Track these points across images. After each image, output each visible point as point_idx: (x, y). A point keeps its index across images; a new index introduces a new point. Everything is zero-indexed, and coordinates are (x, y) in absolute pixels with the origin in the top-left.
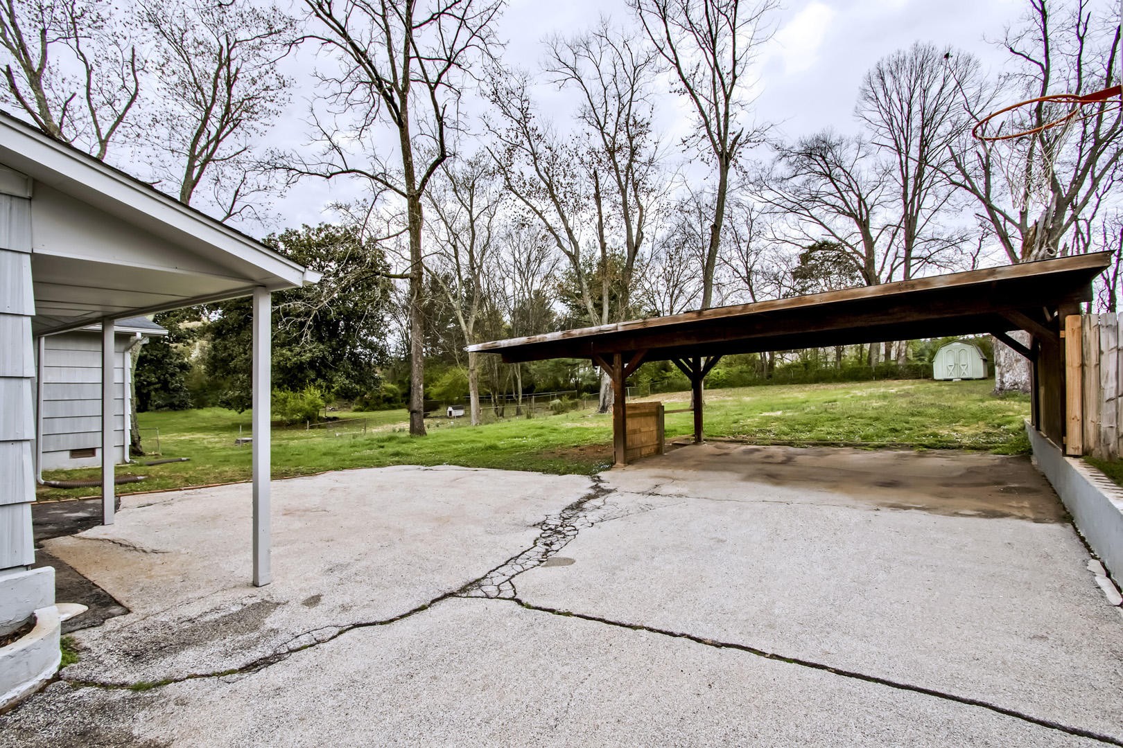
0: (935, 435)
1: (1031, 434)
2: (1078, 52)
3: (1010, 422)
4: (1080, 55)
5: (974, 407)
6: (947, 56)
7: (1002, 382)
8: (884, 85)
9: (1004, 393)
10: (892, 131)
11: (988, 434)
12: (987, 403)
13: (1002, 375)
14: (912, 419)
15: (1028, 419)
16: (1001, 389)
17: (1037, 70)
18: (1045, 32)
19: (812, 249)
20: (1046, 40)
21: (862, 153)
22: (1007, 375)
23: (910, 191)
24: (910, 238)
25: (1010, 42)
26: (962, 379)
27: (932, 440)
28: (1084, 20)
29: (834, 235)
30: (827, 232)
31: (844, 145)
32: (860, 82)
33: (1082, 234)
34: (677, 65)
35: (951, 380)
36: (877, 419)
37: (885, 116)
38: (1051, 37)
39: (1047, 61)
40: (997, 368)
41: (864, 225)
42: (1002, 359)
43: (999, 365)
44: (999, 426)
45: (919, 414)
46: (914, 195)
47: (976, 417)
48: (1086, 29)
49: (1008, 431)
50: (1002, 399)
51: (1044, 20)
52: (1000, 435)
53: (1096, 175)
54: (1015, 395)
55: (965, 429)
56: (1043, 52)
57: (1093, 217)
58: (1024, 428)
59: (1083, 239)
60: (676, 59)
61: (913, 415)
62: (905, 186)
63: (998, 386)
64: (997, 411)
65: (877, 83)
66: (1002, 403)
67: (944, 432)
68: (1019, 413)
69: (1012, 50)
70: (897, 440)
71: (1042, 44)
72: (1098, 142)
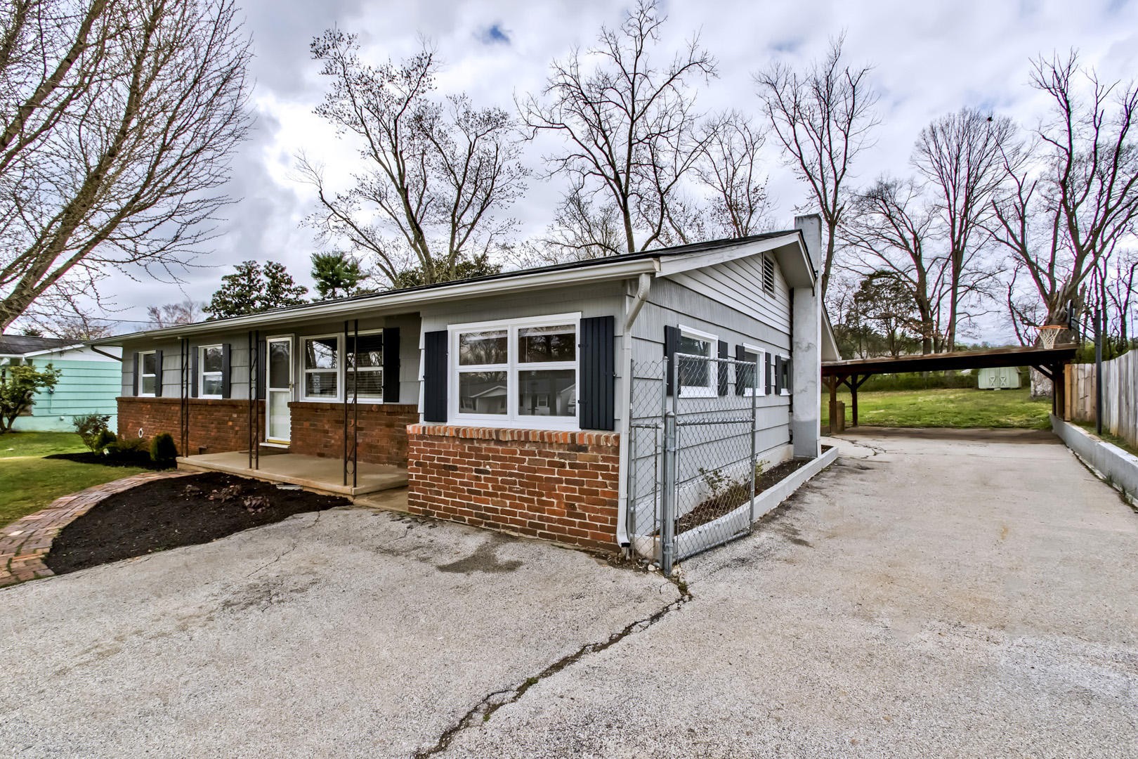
0: (998, 421)
1: (1052, 419)
2: (1094, 138)
3: (1040, 414)
4: (1096, 140)
5: (1019, 406)
6: (990, 119)
7: (1036, 391)
8: (935, 141)
9: (1036, 398)
10: (942, 178)
11: (1028, 421)
12: (1026, 404)
13: (1035, 387)
14: (981, 413)
15: (1051, 412)
16: (1034, 396)
17: (1063, 153)
18: (1069, 124)
19: (872, 276)
20: (1070, 130)
21: (914, 193)
22: (1039, 387)
23: (957, 230)
24: (957, 270)
25: (1042, 130)
26: (1002, 389)
27: (995, 424)
28: (1099, 115)
29: (891, 265)
30: (885, 262)
31: (898, 187)
32: (917, 137)
33: (1100, 270)
34: (801, 158)
35: (993, 389)
36: (959, 413)
37: (936, 165)
38: (1074, 129)
39: (1071, 146)
40: (1032, 382)
41: (917, 257)
42: (1036, 377)
43: (1034, 380)
44: (1035, 416)
45: (985, 410)
46: (960, 233)
47: (1020, 412)
48: (1100, 122)
49: (1039, 419)
50: (1035, 402)
51: (1069, 116)
52: (1035, 421)
53: (1105, 240)
54: (1043, 400)
55: (1014, 418)
56: (1067, 139)
57: (1109, 256)
58: (1048, 417)
59: (1100, 274)
60: (801, 154)
61: (981, 411)
62: (953, 226)
63: (1033, 393)
64: (1033, 408)
65: (929, 139)
66: (1036, 404)
67: (1003, 420)
68: (1046, 409)
69: (1044, 137)
70: (976, 424)
71: (1067, 133)
72: (1108, 212)
